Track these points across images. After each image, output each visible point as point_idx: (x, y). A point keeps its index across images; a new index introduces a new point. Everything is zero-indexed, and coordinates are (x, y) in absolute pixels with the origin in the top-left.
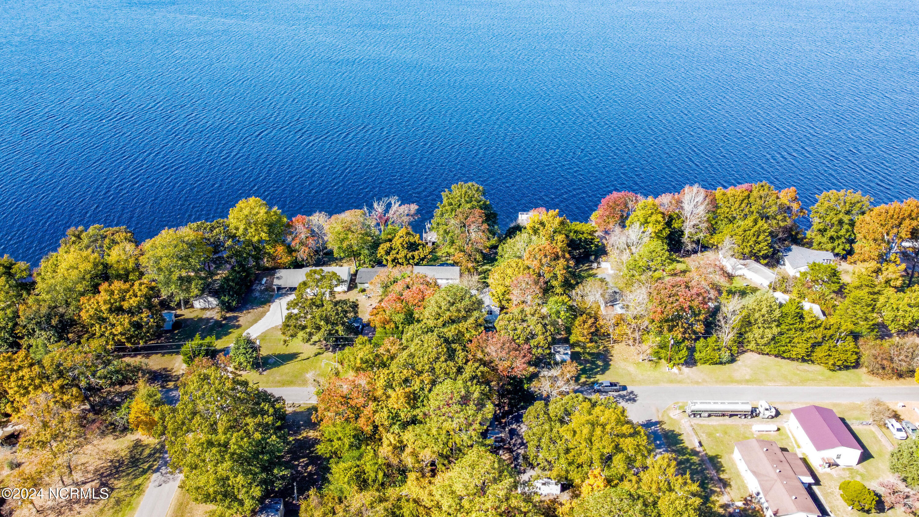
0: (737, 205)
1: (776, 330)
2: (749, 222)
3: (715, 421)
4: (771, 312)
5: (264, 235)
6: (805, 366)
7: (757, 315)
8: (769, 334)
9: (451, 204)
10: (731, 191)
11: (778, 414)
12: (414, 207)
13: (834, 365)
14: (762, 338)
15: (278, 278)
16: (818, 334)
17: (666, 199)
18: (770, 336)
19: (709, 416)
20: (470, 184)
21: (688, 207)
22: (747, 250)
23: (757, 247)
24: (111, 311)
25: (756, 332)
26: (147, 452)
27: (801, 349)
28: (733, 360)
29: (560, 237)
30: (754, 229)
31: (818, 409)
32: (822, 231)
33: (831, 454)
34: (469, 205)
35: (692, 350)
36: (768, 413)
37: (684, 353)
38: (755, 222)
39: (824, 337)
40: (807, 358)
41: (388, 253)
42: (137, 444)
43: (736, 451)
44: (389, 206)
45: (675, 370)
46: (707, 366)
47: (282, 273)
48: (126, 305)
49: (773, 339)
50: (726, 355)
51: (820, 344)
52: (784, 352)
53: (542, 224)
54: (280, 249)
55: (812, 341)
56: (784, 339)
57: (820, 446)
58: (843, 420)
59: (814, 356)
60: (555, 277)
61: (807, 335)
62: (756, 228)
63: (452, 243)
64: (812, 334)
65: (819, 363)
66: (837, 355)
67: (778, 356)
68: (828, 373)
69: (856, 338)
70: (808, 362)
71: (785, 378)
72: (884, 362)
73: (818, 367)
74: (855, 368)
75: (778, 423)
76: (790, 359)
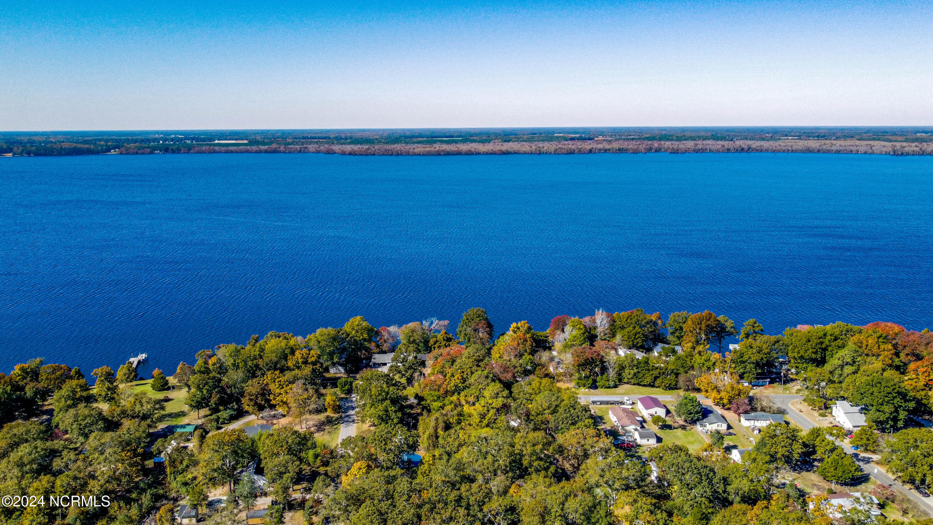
0: (625, 320)
1: (636, 371)
2: (631, 328)
3: (603, 406)
4: (632, 361)
5: (365, 336)
6: (653, 389)
7: (626, 363)
8: (632, 372)
9: (467, 319)
10: (622, 313)
11: (633, 403)
12: (446, 322)
13: (665, 386)
14: (630, 374)
15: (374, 359)
16: (656, 373)
17: (587, 320)
18: (633, 373)
19: (601, 404)
20: (478, 308)
21: (598, 322)
22: (631, 343)
23: (635, 341)
24: (303, 363)
25: (627, 371)
26: (334, 419)
27: (648, 380)
28: (616, 386)
29: (528, 336)
30: (633, 332)
31: (650, 397)
32: (672, 333)
33: (652, 411)
34: (478, 319)
35: (595, 381)
36: (628, 402)
37: (590, 381)
38: (634, 327)
39: (659, 373)
40: (652, 385)
41: (435, 343)
42: (328, 417)
43: (610, 412)
44: (432, 323)
45: (587, 390)
46: (603, 390)
47: (376, 356)
48: (310, 360)
49: (635, 374)
50: (612, 384)
51: (659, 377)
52: (641, 382)
53: (518, 328)
54: (373, 344)
55: (654, 376)
56: (640, 375)
57: (647, 407)
58: (665, 406)
59: (657, 383)
60: (526, 351)
61: (651, 372)
62: (634, 331)
63: (469, 340)
64: (654, 372)
65: (659, 387)
66: (666, 382)
67: (639, 384)
68: (663, 391)
69: (677, 375)
70: (653, 386)
71: (641, 393)
72: (688, 383)
73: (658, 389)
74: (676, 389)
75: (633, 406)
76: (644, 386)
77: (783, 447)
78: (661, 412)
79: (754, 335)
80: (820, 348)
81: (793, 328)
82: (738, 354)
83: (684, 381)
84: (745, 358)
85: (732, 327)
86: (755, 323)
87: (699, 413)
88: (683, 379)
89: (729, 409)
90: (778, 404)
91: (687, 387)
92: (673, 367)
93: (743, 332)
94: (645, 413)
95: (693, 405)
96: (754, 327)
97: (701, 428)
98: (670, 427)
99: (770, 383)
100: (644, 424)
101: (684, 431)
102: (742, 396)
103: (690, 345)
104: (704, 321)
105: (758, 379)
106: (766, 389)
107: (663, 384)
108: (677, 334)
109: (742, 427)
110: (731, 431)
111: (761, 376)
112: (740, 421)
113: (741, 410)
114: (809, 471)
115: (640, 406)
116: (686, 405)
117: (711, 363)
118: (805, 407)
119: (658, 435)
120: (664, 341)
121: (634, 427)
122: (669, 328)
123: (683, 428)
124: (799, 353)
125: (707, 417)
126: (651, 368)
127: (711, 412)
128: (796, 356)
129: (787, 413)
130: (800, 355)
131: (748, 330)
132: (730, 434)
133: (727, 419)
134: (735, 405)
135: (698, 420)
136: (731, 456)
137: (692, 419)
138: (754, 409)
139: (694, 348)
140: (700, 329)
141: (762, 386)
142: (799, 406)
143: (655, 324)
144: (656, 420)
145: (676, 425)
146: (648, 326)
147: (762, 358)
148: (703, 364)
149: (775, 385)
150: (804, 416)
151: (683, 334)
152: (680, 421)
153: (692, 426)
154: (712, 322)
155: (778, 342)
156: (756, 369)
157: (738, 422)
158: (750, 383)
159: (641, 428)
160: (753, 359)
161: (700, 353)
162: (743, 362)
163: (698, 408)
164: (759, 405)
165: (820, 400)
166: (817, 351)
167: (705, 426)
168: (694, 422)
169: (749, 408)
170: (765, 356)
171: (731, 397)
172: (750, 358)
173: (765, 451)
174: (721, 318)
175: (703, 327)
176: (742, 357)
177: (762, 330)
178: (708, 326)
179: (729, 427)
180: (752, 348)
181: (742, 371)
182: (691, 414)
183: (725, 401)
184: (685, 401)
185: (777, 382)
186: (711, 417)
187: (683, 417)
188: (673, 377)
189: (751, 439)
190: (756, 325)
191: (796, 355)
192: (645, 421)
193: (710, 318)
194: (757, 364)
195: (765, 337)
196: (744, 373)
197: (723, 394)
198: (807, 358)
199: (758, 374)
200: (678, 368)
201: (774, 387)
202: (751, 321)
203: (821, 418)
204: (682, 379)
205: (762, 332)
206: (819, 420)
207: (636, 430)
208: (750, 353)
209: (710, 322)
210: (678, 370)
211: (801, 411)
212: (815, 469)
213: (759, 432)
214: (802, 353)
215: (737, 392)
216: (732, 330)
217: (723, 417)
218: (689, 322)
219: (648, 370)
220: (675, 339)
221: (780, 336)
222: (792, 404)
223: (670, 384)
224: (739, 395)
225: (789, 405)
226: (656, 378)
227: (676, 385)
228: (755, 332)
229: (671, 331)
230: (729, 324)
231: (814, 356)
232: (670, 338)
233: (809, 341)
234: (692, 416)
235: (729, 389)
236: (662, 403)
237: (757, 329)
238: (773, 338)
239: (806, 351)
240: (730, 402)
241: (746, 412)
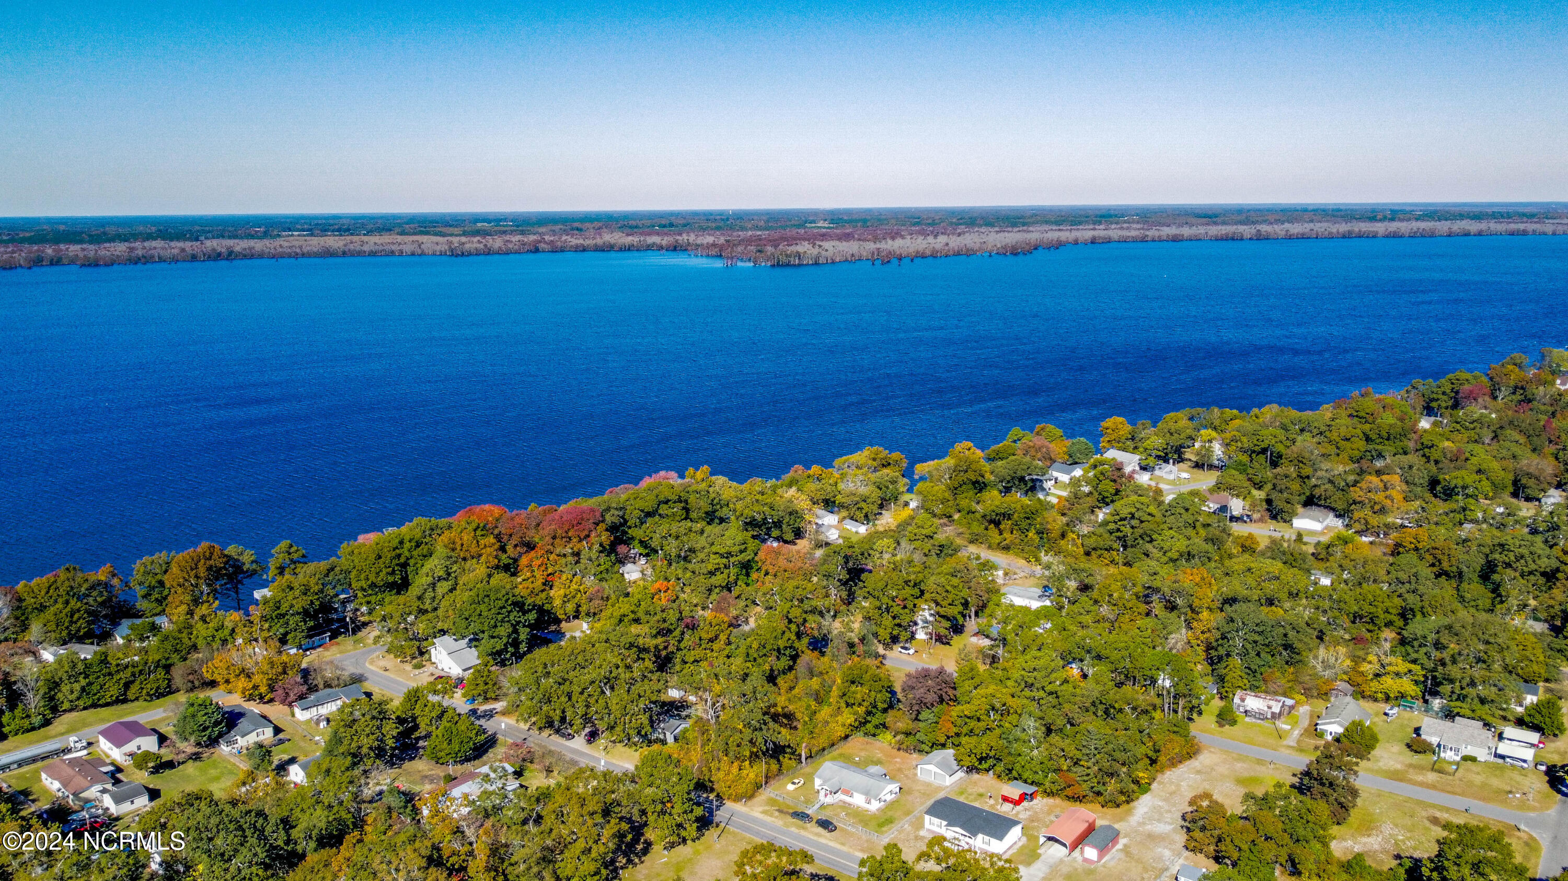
0: (43, 593)
1: (83, 682)
2: (59, 605)
3: (24, 769)
4: (74, 667)
6: (124, 706)
7: (60, 673)
8: (77, 687)
10: (35, 582)
11: (90, 744)
13: (148, 694)
14: (72, 692)
16: (126, 675)
19: (20, 766)
22: (64, 634)
23: (73, 627)
25: (65, 688)
27: (114, 691)
28: (47, 723)
30: (64, 611)
31: (121, 723)
33: (131, 747)
36: (79, 745)
38: (66, 603)
39: (133, 675)
40: (122, 700)
43: (44, 776)
46: (20, 737)
49: (83, 689)
50: (37, 720)
51: (133, 682)
52: (99, 699)
55: (123, 682)
56: (95, 688)
57: (118, 743)
58: (155, 731)
59: (131, 694)
61: (117, 677)
62: (68, 609)
64: (121, 675)
65: (137, 699)
66: (149, 686)
67: (94, 706)
68: (145, 703)
69: (168, 668)
70: (125, 701)
71: (103, 720)
72: (191, 677)
73: (136, 703)
74: (170, 693)
75: (91, 750)
76: (107, 705)
77: (368, 735)
78: (149, 744)
79: (293, 566)
80: (397, 565)
81: (351, 543)
82: (271, 604)
83: (182, 676)
84: (284, 607)
85: (253, 562)
86: (291, 546)
87: (220, 723)
88: (181, 672)
89: (271, 701)
90: (351, 669)
91: (190, 685)
92: (157, 657)
93: (273, 565)
94: (117, 754)
95: (206, 714)
96: (290, 554)
97: (230, 748)
98: (170, 765)
99: (331, 638)
100: (119, 776)
101: (198, 763)
102: (290, 672)
103: (183, 608)
104: (202, 561)
105: (310, 637)
106: (327, 649)
107: (144, 691)
108: (156, 595)
109: (299, 723)
110: (281, 736)
111: (313, 632)
112: (293, 715)
113: (292, 697)
114: (414, 758)
115: (104, 745)
116: (193, 716)
117: (227, 632)
118: (391, 661)
119: (151, 786)
120: (131, 613)
121: (99, 787)
122: (138, 588)
123: (196, 757)
124: (368, 579)
125: (236, 725)
126: (113, 669)
127: (241, 715)
128: (365, 586)
129: (366, 679)
130: (369, 582)
131: (280, 560)
132: (281, 742)
133: (272, 719)
134: (280, 692)
135: (221, 735)
136: (288, 779)
137: (210, 737)
138: (313, 689)
139: (191, 613)
140: (197, 577)
141: (320, 646)
142: (383, 663)
143: (107, 586)
144: (141, 760)
145: (181, 757)
146: (94, 593)
147: (311, 601)
148: (214, 637)
149: (340, 638)
150: (392, 676)
151: (166, 592)
152: (189, 748)
153: (212, 750)
154: (218, 562)
155: (332, 569)
156: (305, 622)
157: (290, 718)
158: (300, 647)
159: (113, 784)
160: (298, 607)
161: (203, 619)
162: (283, 616)
163: (217, 716)
164: (319, 679)
165: (412, 643)
166: (394, 571)
167: (236, 742)
168: (213, 742)
169: (304, 688)
170: (316, 597)
171: (271, 679)
172: (292, 606)
173: (341, 751)
174: (232, 550)
175: (202, 572)
176: (278, 608)
177: (304, 556)
178: (210, 569)
179: (277, 730)
180: (292, 589)
181: (282, 630)
182: (205, 729)
183: (263, 689)
184: (191, 709)
185: (341, 633)
186: (243, 724)
187: (192, 739)
188: (161, 673)
189: (317, 738)
190: (293, 550)
191: (364, 584)
192: (119, 770)
193: (212, 554)
194: (306, 614)
195: (312, 567)
196: (286, 634)
197: (257, 679)
198: (382, 583)
199: (310, 629)
200: (167, 655)
201: (338, 644)
202: (284, 544)
203: (417, 672)
204: (178, 674)
205: (305, 559)
206: (415, 675)
207: (104, 791)
208: (290, 598)
209: (212, 562)
210: (168, 659)
211: (386, 670)
212: (421, 751)
213: (328, 724)
214: (372, 578)
215: (280, 669)
216: (254, 566)
217: (265, 717)
218: (174, 569)
219: (110, 674)
220: (154, 605)
221: (333, 559)
222: (372, 663)
223: (158, 688)
224: (285, 672)
225: (367, 664)
226: (127, 685)
227: (169, 686)
228: (293, 562)
229: (143, 592)
230: (247, 558)
231: (391, 579)
232: (143, 605)
233: (380, 557)
234: (208, 732)
235: (266, 667)
236: (149, 727)
237: (295, 556)
238: (324, 565)
239: (378, 573)
240: (272, 689)
241: (301, 697)
